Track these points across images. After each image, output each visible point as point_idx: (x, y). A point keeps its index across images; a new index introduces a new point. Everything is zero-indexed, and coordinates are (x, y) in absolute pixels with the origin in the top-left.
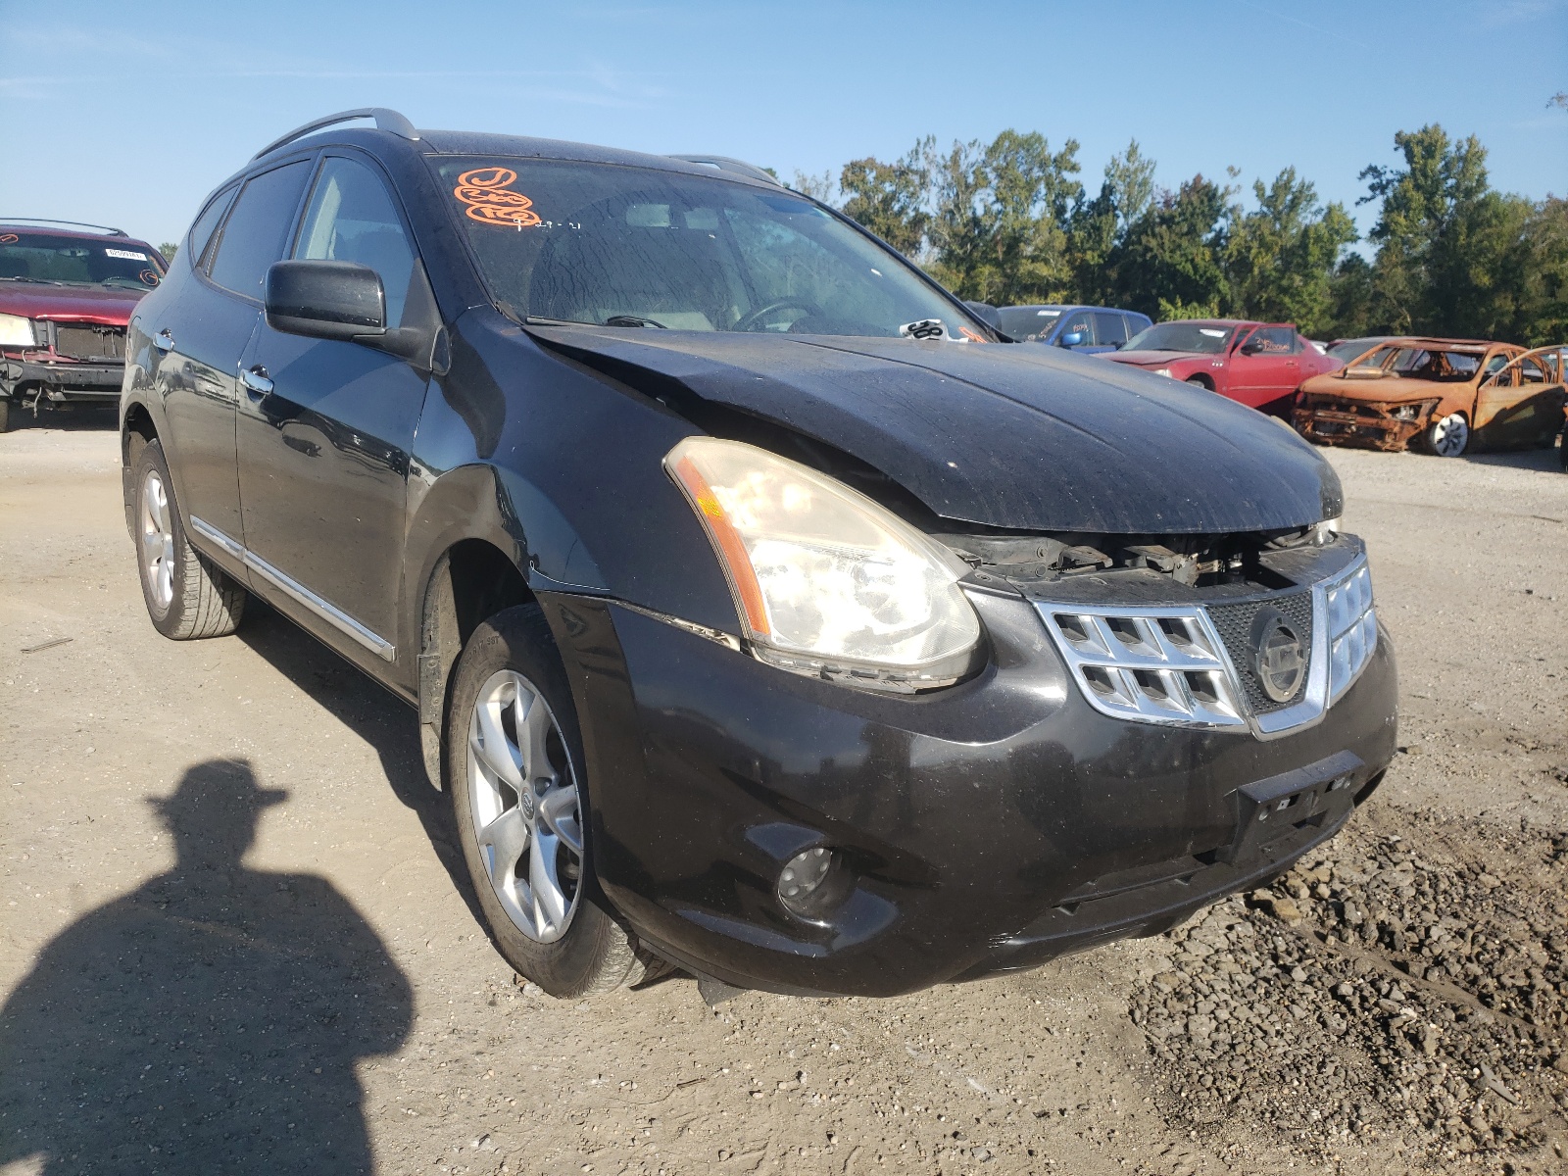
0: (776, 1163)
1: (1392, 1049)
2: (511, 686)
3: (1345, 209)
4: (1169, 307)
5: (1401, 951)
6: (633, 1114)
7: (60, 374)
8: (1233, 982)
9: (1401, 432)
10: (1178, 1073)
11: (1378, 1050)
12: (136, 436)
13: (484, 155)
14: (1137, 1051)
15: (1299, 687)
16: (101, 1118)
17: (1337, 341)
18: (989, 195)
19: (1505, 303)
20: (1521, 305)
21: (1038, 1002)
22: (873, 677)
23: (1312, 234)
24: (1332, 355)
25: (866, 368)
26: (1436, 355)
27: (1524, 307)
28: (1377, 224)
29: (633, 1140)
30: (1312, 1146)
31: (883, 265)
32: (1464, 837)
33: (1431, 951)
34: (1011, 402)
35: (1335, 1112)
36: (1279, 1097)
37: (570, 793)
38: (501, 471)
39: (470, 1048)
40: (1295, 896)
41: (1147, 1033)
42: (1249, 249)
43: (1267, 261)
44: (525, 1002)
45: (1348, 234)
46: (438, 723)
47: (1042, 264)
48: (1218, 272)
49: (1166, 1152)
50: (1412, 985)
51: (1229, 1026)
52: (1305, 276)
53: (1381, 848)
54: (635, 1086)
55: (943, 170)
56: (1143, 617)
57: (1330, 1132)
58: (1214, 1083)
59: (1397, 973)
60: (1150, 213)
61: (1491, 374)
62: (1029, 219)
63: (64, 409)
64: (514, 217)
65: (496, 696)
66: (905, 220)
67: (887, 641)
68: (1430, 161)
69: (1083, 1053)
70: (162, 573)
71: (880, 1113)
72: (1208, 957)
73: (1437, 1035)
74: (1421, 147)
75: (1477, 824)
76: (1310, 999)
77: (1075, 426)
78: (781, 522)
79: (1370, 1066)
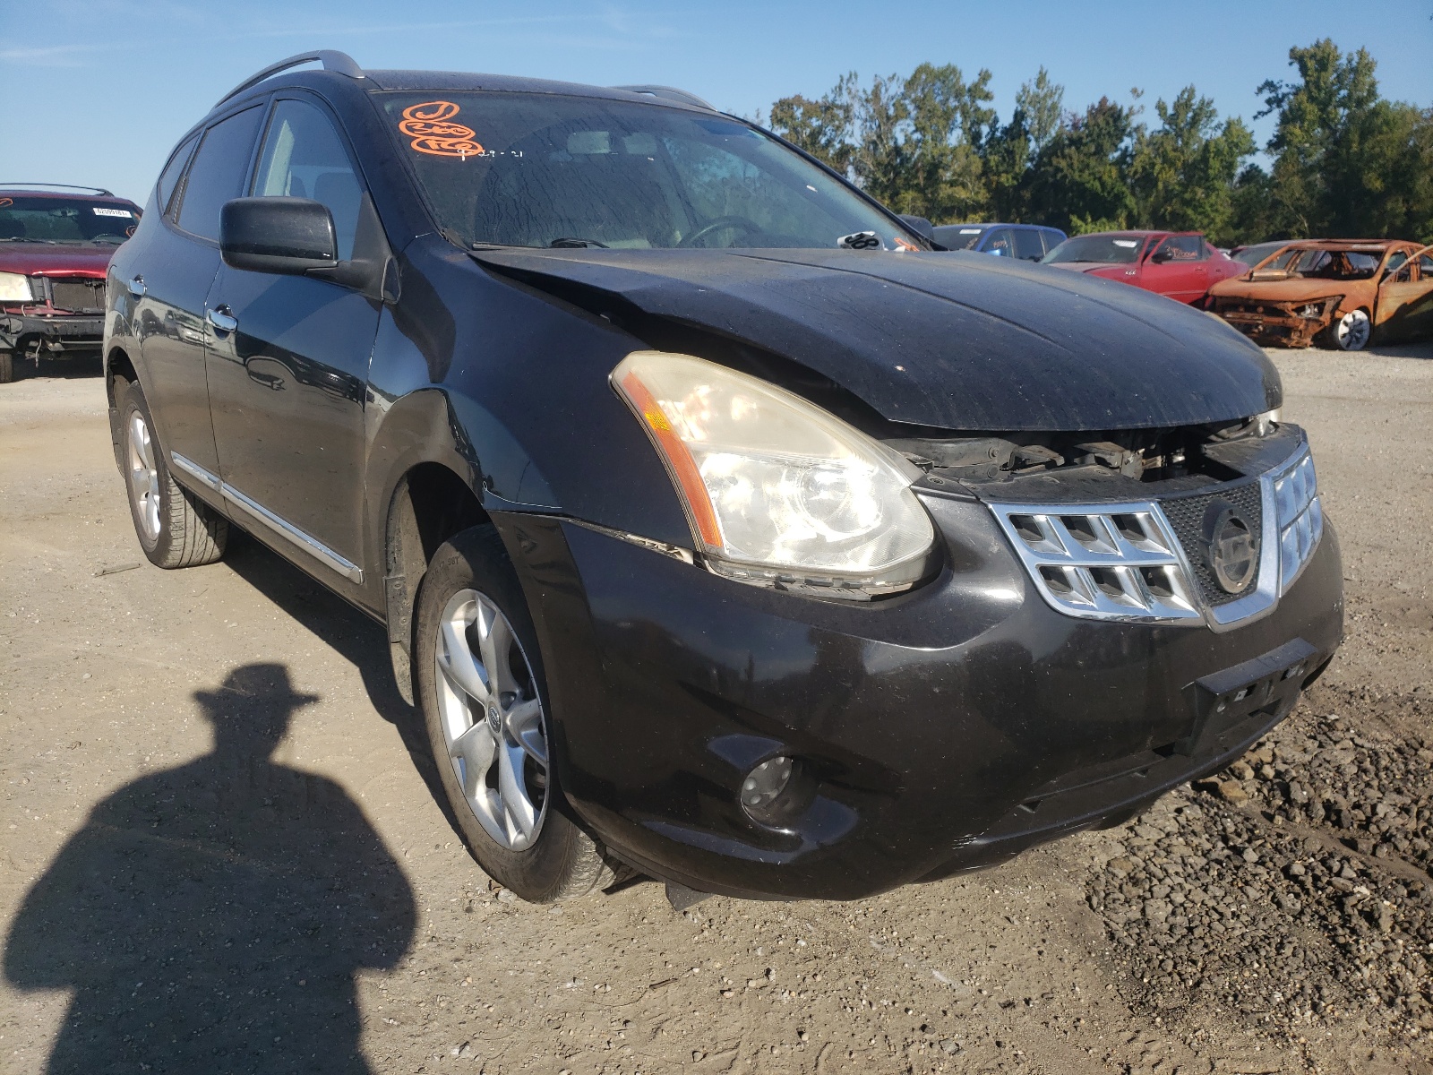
0: (749, 1062)
1: (1349, 928)
2: (472, 605)
3: (1244, 124)
4: (1079, 223)
5: (1348, 828)
6: (608, 1016)
7: (57, 326)
8: (1186, 865)
9: (1306, 329)
10: (1138, 959)
11: (1335, 929)
12: (120, 379)
13: (426, 90)
14: (1096, 937)
15: (1251, 578)
16: (95, 1037)
17: (1240, 247)
18: (909, 125)
19: (1397, 206)
20: (1412, 207)
21: (997, 892)
22: (827, 585)
23: (1212, 149)
24: (1237, 259)
25: (807, 276)
26: (1337, 255)
27: (1415, 208)
28: (1275, 136)
29: (609, 1042)
30: (1277, 1029)
31: (818, 182)
32: (1400, 714)
33: (1378, 827)
34: (955, 304)
35: (1298, 994)
36: (1240, 980)
37: (533, 707)
38: (451, 394)
39: (448, 955)
40: (1240, 777)
41: (1104, 919)
42: (1153, 165)
43: (1171, 177)
44: (500, 908)
45: (1245, 147)
46: (408, 641)
47: (960, 188)
48: (1124, 189)
49: (1132, 1039)
50: (1362, 862)
51: (1185, 909)
52: (1207, 188)
53: (1319, 727)
54: (609, 988)
55: (865, 104)
56: (1096, 515)
57: (1294, 1013)
58: (1175, 967)
59: (1347, 851)
60: (1059, 136)
61: (1390, 270)
62: (946, 147)
63: (63, 358)
64: (458, 147)
65: (460, 613)
66: (832, 152)
67: (840, 548)
68: (1323, 74)
69: (1044, 941)
70: (150, 506)
71: (848, 1008)
72: (1159, 840)
73: (1390, 912)
74: (1314, 62)
75: (1412, 700)
76: (1262, 879)
77: (1020, 326)
78: (727, 435)
79: (1327, 946)
